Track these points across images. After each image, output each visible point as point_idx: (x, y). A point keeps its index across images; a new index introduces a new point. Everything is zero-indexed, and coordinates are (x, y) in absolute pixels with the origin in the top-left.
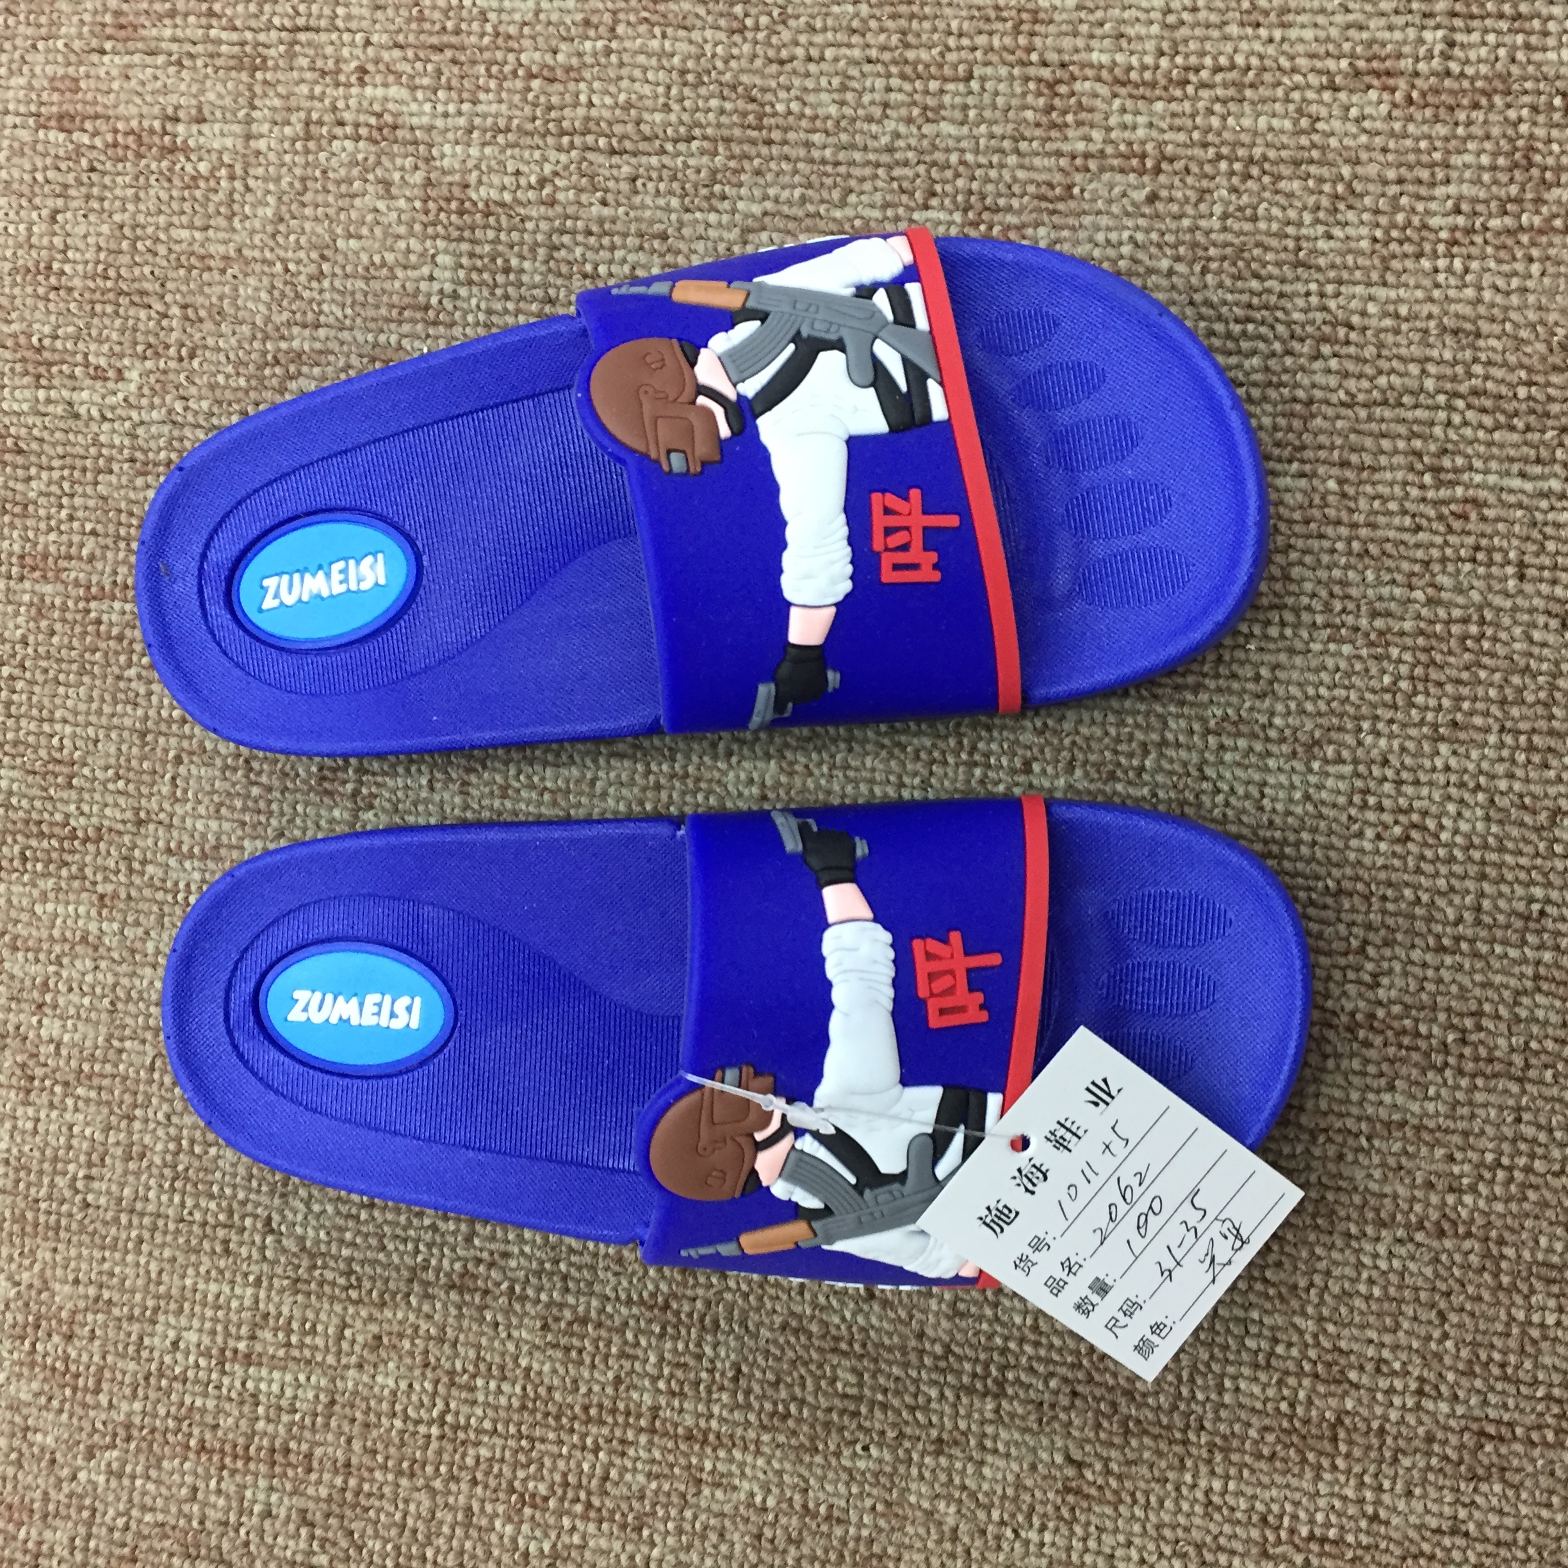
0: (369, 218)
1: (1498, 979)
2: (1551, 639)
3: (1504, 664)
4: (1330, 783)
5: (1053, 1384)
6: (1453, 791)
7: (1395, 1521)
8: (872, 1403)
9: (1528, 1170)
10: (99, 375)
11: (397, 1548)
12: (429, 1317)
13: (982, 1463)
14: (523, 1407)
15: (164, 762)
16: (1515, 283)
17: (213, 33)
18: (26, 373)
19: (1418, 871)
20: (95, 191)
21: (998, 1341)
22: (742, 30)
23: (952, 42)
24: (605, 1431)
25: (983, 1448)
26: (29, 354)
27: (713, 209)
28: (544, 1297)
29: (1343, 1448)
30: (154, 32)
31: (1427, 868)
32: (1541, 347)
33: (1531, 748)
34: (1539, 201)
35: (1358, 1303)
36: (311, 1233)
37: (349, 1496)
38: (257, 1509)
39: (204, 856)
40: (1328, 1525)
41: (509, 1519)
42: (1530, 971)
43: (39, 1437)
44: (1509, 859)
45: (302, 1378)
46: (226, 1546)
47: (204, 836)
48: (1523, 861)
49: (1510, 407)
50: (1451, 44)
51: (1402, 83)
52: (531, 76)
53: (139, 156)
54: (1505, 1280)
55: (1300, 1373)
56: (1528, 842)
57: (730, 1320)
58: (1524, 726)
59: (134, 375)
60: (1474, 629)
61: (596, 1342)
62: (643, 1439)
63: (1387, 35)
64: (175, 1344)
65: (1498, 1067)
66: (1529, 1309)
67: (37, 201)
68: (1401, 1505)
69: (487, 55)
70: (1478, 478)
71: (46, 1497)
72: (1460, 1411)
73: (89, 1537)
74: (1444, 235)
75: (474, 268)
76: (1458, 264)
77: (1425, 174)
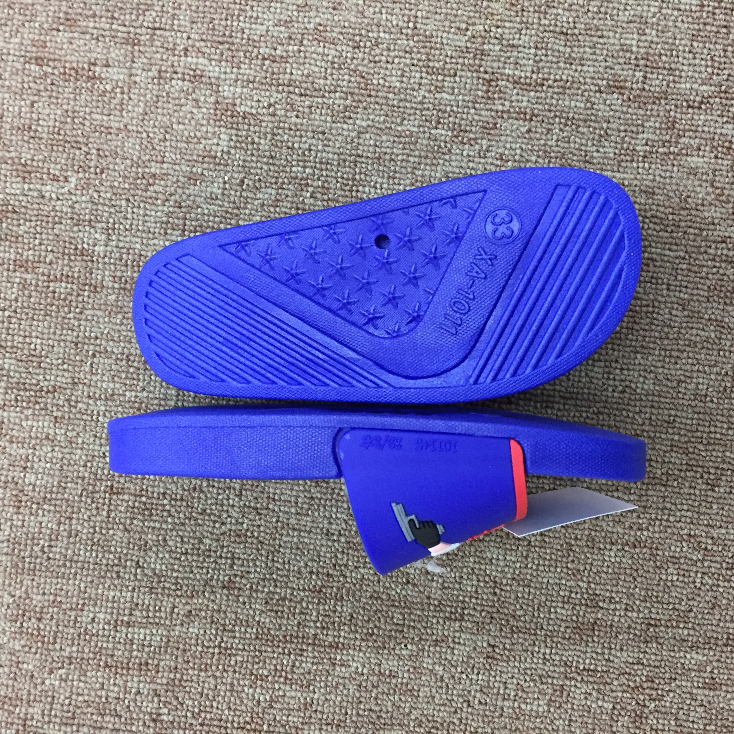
0: (189, 116)
1: (658, 447)
2: (679, 313)
3: (661, 323)
4: (596, 369)
5: (483, 614)
6: (642, 373)
7: (616, 660)
8: (409, 626)
9: (668, 520)
10: (56, 179)
11: (200, 703)
12: (213, 601)
13: (453, 649)
14: (257, 638)
15: (87, 357)
16: (668, 174)
17: (114, 27)
18: (18, 176)
19: (628, 404)
20: (54, 94)
21: (461, 598)
22: (359, 47)
23: (448, 60)
24: (294, 646)
25: (454, 642)
26: (20, 167)
27: (345, 122)
28: (266, 590)
29: (597, 633)
30: (85, 24)
31: (633, 403)
32: (677, 200)
33: (671, 356)
34: (677, 142)
35: (604, 575)
36: (158, 567)
37: (177, 682)
38: (133, 691)
39: (107, 399)
40: (591, 664)
41: (251, 687)
42: (669, 443)
43: (25, 666)
44: (662, 399)
45: (154, 631)
46: (118, 708)
47: (106, 390)
48: (668, 400)
49: (666, 222)
50: (645, 77)
51: (627, 93)
52: (264, 59)
53: (77, 80)
54: (658, 564)
55: (581, 604)
56: (668, 392)
57: (348, 595)
58: (669, 348)
59: (73, 180)
60: (651, 309)
61: (289, 608)
62: (310, 648)
63: (620, 72)
64: (93, 620)
65: (657, 481)
66: (667, 574)
67: (25, 97)
68: (619, 654)
69: (244, 48)
70: (653, 250)
71: (29, 693)
72: (641, 615)
73: (51, 709)
74: (642, 153)
75: (238, 141)
76: (647, 165)
77: (635, 129)
